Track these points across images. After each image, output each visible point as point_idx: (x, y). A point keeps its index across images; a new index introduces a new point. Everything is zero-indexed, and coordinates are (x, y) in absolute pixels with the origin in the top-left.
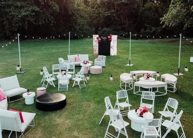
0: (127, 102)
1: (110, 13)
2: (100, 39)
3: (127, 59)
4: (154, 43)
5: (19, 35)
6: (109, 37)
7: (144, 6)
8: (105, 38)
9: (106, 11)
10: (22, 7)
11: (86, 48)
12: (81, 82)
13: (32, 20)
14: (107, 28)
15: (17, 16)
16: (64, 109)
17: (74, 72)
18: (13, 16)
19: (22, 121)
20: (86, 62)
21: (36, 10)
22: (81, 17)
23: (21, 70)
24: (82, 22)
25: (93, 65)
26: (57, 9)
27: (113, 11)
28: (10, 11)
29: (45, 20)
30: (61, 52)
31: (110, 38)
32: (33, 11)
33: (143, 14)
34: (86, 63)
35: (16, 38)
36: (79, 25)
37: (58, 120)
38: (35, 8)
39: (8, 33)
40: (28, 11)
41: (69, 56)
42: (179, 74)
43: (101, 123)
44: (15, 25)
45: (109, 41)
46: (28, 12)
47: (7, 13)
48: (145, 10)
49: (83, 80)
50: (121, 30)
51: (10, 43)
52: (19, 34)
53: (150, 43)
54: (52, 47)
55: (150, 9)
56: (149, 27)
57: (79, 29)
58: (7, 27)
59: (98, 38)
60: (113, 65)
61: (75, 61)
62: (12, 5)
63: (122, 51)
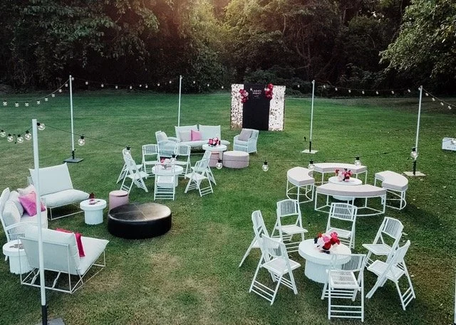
0: (299, 225)
1: (272, 37)
2: (247, 94)
3: (305, 138)
4: (366, 106)
5: (73, 79)
6: (268, 90)
7: (346, 24)
8: (257, 92)
9: (262, 33)
10: (76, 18)
11: (216, 112)
12: (204, 184)
13: (98, 47)
14: (264, 69)
15: (66, 36)
16: (166, 237)
17: (188, 162)
18: (56, 39)
19: (82, 253)
20: (214, 143)
21: (107, 25)
22: (207, 44)
23: (73, 155)
24: (208, 54)
25: (230, 148)
26: (154, 24)
27: (278, 32)
28: (50, 27)
29: (126, 47)
30: (160, 120)
31: (270, 93)
32: (101, 28)
33: (346, 41)
34: (215, 145)
35: (67, 85)
36: (201, 61)
37: (153, 256)
38: (105, 22)
39: (43, 74)
40: (89, 27)
41: (178, 129)
42: (414, 173)
43: (243, 265)
44: (58, 57)
45: (266, 98)
46: (88, 31)
47: (42, 31)
48: (349, 33)
49: (208, 178)
50: (295, 76)
51: (53, 96)
52: (72, 76)
53: (358, 105)
54: (140, 108)
55: (361, 31)
56: (357, 70)
57: (202, 70)
58: (41, 62)
59: (241, 92)
60: (275, 150)
61: (192, 140)
62: (55, 13)
63: (296, 121)
